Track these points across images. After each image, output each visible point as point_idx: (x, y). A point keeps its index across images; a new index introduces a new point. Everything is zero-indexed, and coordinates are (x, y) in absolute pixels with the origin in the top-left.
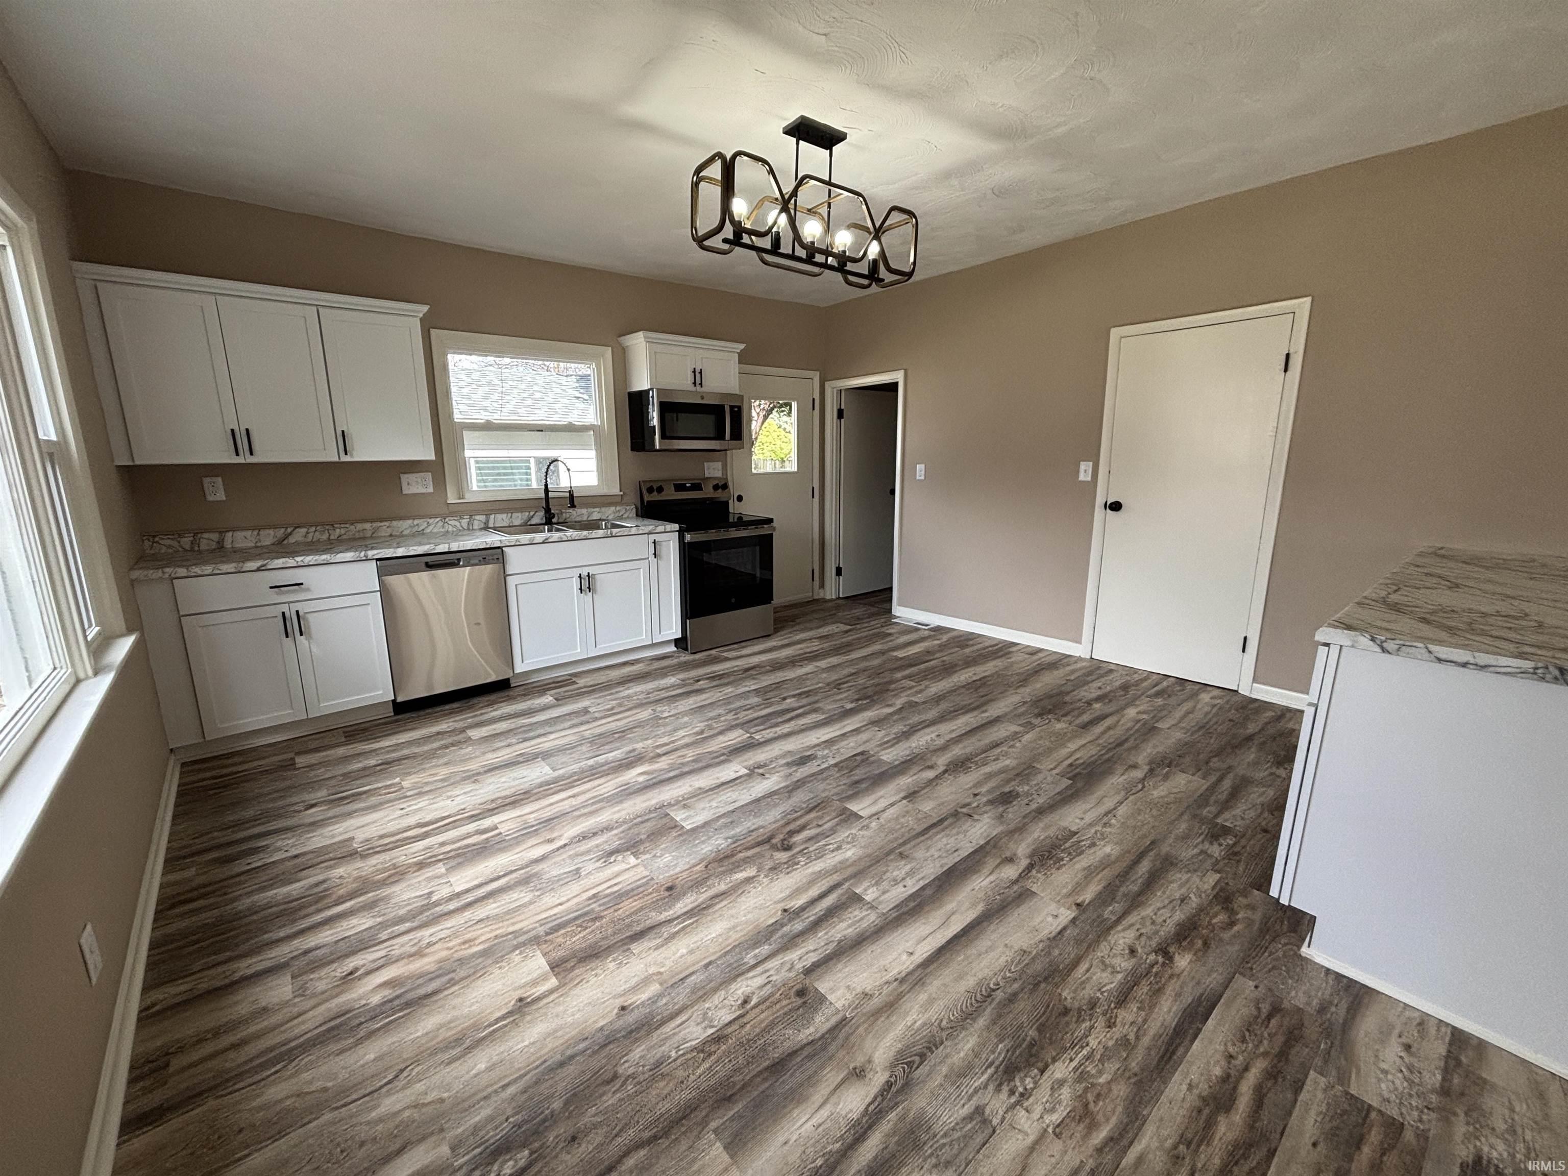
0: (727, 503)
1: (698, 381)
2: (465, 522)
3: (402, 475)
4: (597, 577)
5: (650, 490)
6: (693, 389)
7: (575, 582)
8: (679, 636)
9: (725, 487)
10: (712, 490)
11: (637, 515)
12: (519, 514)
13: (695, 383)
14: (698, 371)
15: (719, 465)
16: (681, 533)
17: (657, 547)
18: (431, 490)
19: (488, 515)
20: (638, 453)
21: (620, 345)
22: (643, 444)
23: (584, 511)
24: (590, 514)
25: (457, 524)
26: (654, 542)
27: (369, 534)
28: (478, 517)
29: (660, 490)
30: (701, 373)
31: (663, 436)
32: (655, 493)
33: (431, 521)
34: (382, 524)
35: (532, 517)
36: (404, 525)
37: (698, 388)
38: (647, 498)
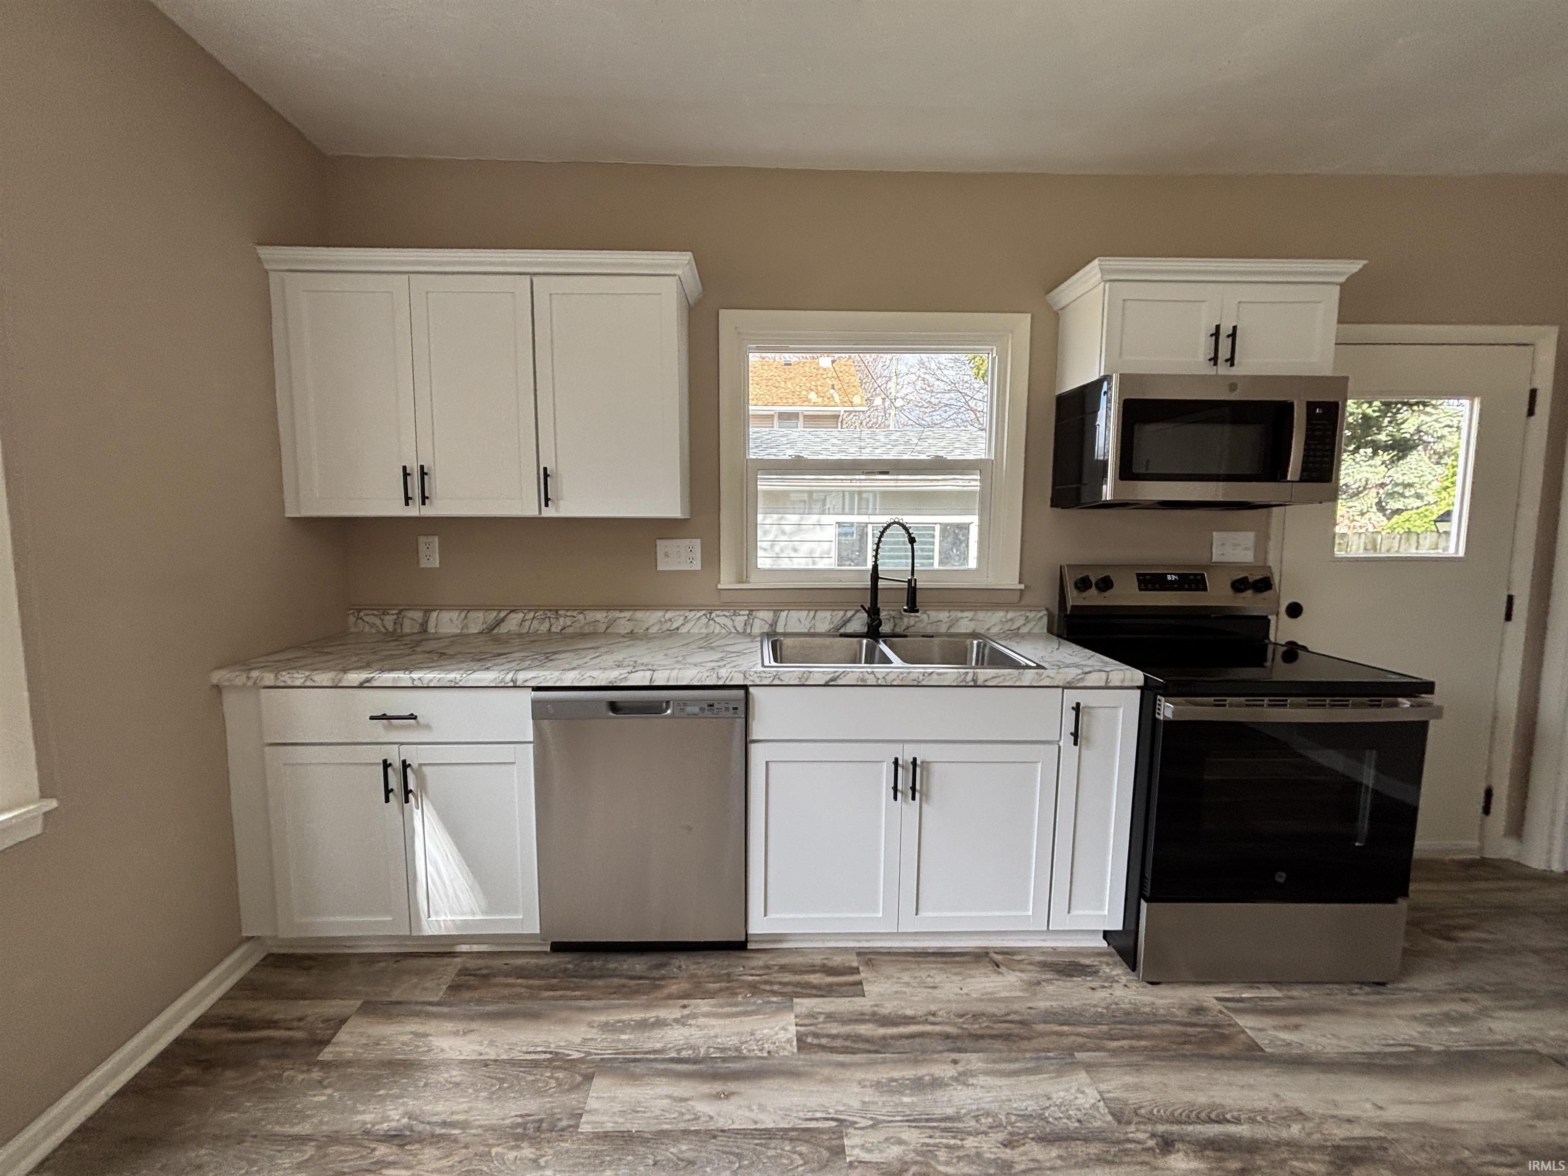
0: (1265, 621)
1: (1224, 353)
2: (740, 620)
3: (658, 542)
4: (935, 768)
5: (1083, 584)
6: (1210, 371)
7: (887, 770)
8: (1117, 925)
9: (1264, 584)
10: (1229, 591)
11: (1050, 631)
12: (828, 614)
13: (1215, 360)
14: (1226, 330)
15: (1249, 538)
16: (1149, 695)
17: (1083, 719)
18: (697, 566)
19: (777, 612)
20: (1065, 511)
21: (1049, 307)
22: (1078, 492)
23: (943, 615)
24: (954, 622)
25: (729, 623)
26: (1077, 708)
27: (602, 628)
28: (761, 614)
29: (1105, 584)
30: (1233, 335)
31: (1126, 472)
32: (1093, 591)
33: (691, 615)
34: (623, 614)
35: (849, 620)
36: (652, 619)
37: (1223, 369)
38: (1074, 598)
